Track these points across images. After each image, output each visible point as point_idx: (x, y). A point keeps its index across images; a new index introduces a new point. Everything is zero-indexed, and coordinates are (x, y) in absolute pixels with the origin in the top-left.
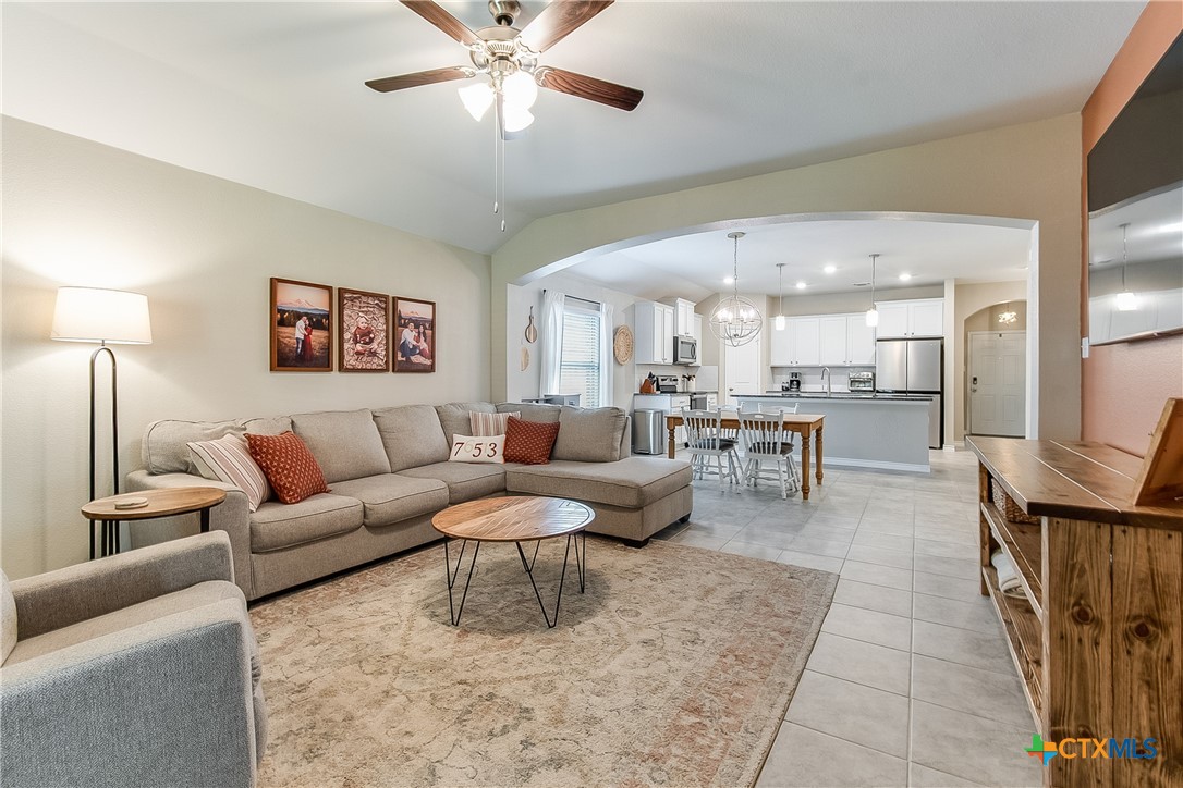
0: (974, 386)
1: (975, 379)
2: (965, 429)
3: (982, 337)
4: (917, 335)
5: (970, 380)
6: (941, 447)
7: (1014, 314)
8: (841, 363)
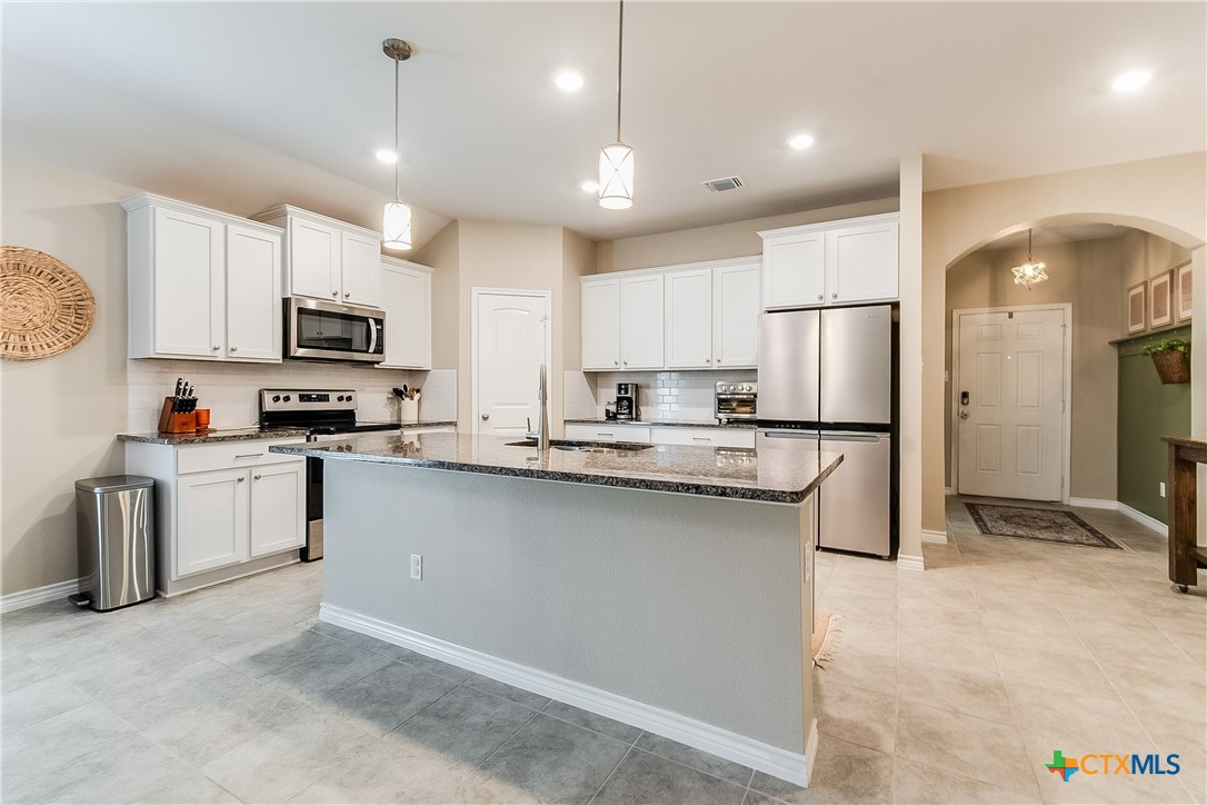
0: (962, 408)
1: (965, 395)
2: (948, 484)
3: (978, 319)
4: (844, 298)
5: (956, 396)
6: (893, 556)
7: (1041, 266)
8: (701, 364)
